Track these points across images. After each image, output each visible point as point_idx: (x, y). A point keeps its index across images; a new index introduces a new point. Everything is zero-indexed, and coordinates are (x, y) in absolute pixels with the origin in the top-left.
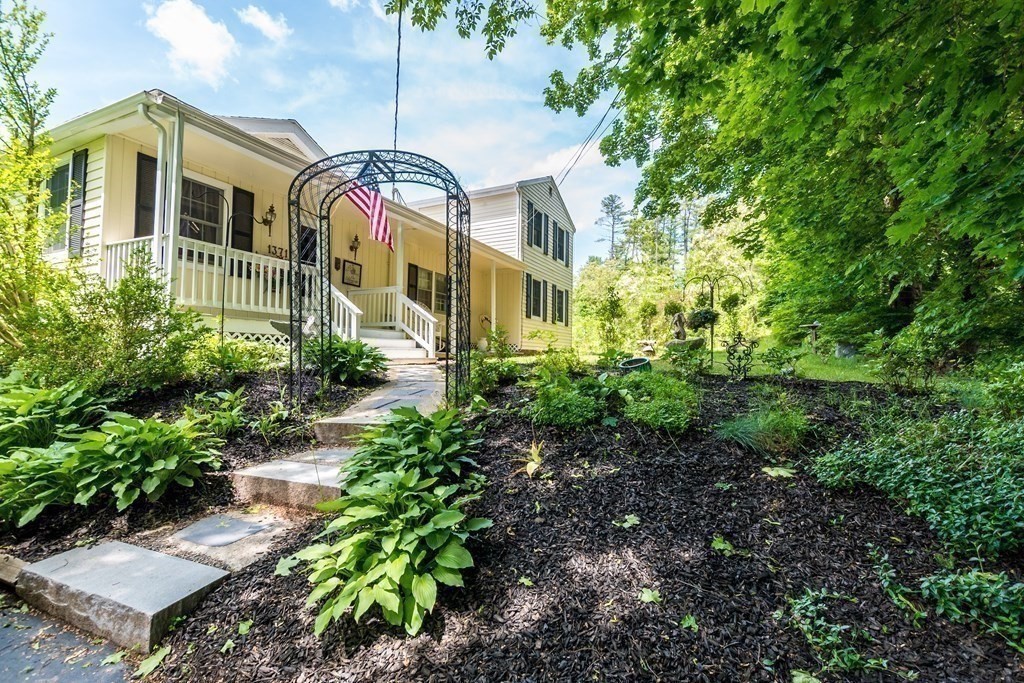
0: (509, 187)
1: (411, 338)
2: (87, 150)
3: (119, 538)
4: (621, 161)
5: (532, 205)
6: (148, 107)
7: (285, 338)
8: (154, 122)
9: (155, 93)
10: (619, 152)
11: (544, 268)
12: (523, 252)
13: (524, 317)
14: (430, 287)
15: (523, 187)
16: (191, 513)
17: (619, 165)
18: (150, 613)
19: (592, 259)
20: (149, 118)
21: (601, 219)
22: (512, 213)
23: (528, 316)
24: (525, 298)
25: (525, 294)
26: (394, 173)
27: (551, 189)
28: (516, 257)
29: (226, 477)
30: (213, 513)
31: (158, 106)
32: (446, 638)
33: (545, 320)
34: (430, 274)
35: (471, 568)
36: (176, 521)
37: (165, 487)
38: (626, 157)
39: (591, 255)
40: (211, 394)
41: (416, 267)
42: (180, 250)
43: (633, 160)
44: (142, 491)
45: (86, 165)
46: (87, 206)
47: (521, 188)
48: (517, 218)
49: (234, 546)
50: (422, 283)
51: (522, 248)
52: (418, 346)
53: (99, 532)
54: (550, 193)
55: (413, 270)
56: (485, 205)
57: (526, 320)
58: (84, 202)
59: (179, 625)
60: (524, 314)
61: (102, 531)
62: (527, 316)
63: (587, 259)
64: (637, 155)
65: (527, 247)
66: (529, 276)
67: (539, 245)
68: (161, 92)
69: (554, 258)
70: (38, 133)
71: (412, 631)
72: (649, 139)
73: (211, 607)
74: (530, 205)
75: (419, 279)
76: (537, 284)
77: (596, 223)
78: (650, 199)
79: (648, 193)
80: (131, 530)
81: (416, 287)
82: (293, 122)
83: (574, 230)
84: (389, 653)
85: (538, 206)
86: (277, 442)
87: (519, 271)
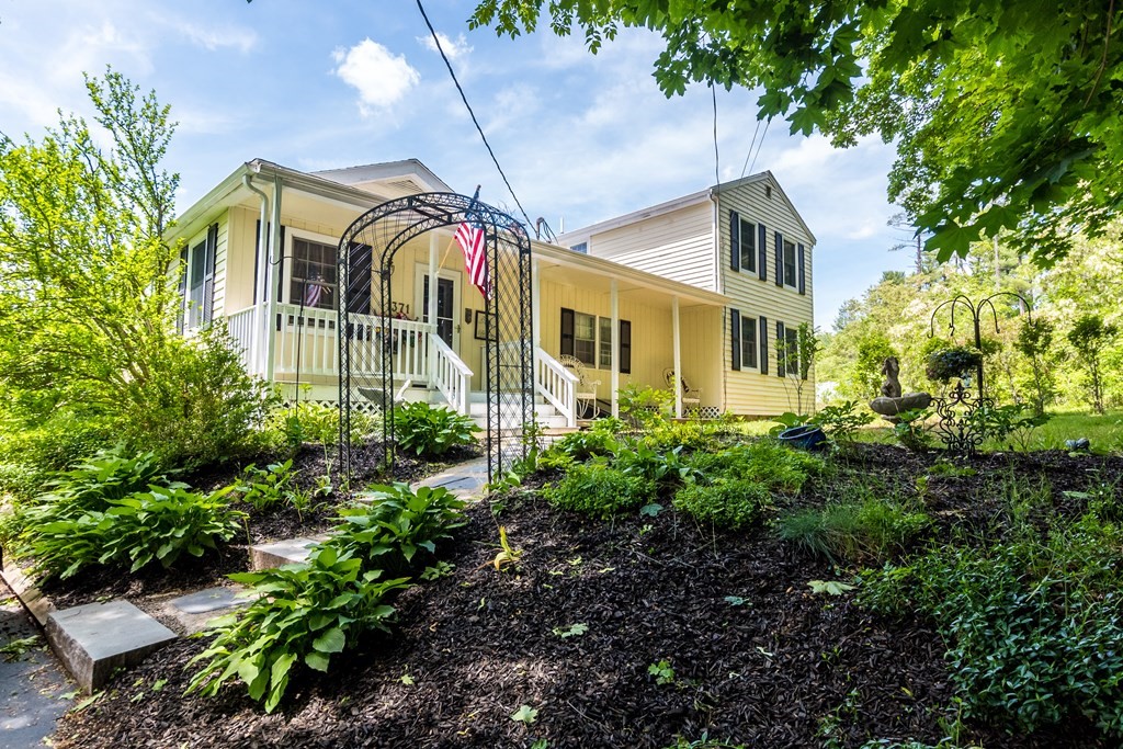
0: (701, 195)
1: (550, 403)
2: (217, 224)
3: (129, 598)
4: (858, 137)
5: (736, 214)
6: (251, 177)
7: (368, 405)
8: (257, 190)
9: (256, 161)
10: (853, 126)
11: (762, 299)
12: (723, 280)
13: (729, 368)
14: (593, 337)
15: (719, 192)
16: (201, 583)
17: (855, 144)
18: (94, 659)
19: (888, 276)
20: (252, 187)
21: (898, 217)
22: (707, 230)
23: (736, 367)
24: (729, 343)
25: (729, 337)
26: (450, 215)
27: (768, 189)
28: (713, 289)
29: (246, 551)
30: (220, 585)
31: (258, 175)
32: (294, 721)
33: (765, 371)
34: (592, 319)
35: (339, 653)
36: (184, 589)
37: (178, 554)
38: (865, 131)
39: (887, 270)
40: (262, 466)
41: (572, 312)
42: (279, 316)
43: (876, 134)
44: (155, 557)
45: (216, 239)
46: (217, 279)
47: (718, 194)
48: (713, 235)
49: (202, 616)
50: (581, 331)
51: (723, 274)
52: (557, 413)
53: (117, 591)
54: (768, 195)
55: (568, 316)
56: (672, 222)
57: (731, 374)
58: (214, 275)
59: (120, 675)
60: (729, 365)
61: (120, 591)
62: (733, 368)
63: (881, 276)
64: (883, 125)
65: (729, 272)
66: (735, 312)
67: (751, 267)
68: (261, 161)
69: (779, 284)
70: (166, 218)
71: (269, 709)
72: (898, 99)
73: (149, 664)
74: (734, 215)
75: (577, 327)
76: (749, 322)
77: (890, 223)
78: (915, 185)
79: (909, 177)
80: (144, 593)
81: (572, 337)
82: (414, 162)
83: (813, 241)
84: (239, 725)
85: (749, 215)
86: (312, 518)
87: (718, 307)
